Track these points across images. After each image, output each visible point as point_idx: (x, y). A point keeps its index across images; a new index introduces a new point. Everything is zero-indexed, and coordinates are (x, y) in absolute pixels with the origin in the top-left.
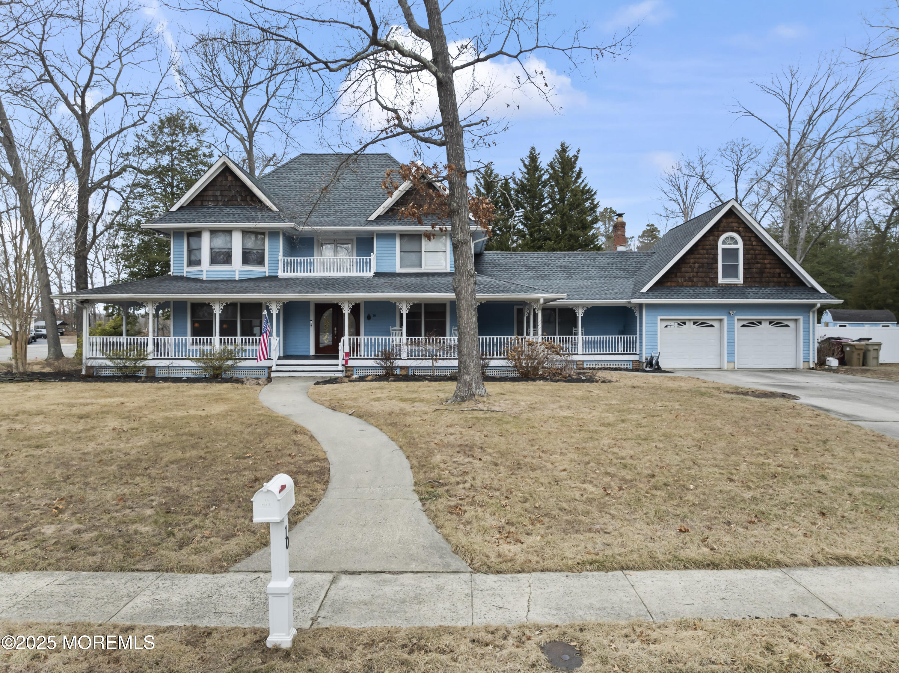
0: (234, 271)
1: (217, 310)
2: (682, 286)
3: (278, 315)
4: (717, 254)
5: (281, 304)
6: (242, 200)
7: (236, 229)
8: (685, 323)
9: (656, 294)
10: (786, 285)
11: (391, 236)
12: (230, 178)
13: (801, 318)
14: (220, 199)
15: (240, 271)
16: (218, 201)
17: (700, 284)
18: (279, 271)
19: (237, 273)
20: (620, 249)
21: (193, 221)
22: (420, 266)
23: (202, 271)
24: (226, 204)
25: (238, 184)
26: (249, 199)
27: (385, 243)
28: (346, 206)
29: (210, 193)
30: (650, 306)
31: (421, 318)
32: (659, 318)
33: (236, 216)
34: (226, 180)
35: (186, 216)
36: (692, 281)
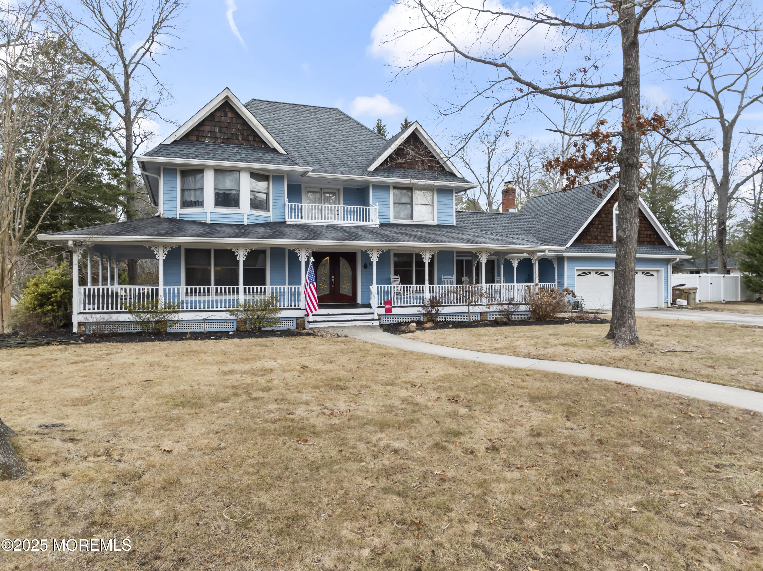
0: (243, 215)
1: (241, 257)
2: (591, 243)
3: (307, 263)
4: (612, 218)
5: (310, 251)
6: (243, 140)
7: (245, 169)
8: (590, 273)
9: (576, 249)
10: (654, 244)
11: (385, 187)
12: (229, 115)
13: (663, 269)
14: (218, 135)
15: (248, 215)
16: (216, 138)
17: (602, 241)
18: (287, 216)
19: (246, 217)
20: (511, 210)
21: (195, 157)
22: (412, 218)
23: (206, 213)
24: (226, 142)
25: (239, 121)
26: (251, 138)
27: (381, 194)
28: (325, 155)
29: (207, 128)
30: (571, 259)
31: (411, 267)
32: (576, 268)
33: (243, 156)
34: (226, 116)
35: (185, 151)
36: (597, 239)
